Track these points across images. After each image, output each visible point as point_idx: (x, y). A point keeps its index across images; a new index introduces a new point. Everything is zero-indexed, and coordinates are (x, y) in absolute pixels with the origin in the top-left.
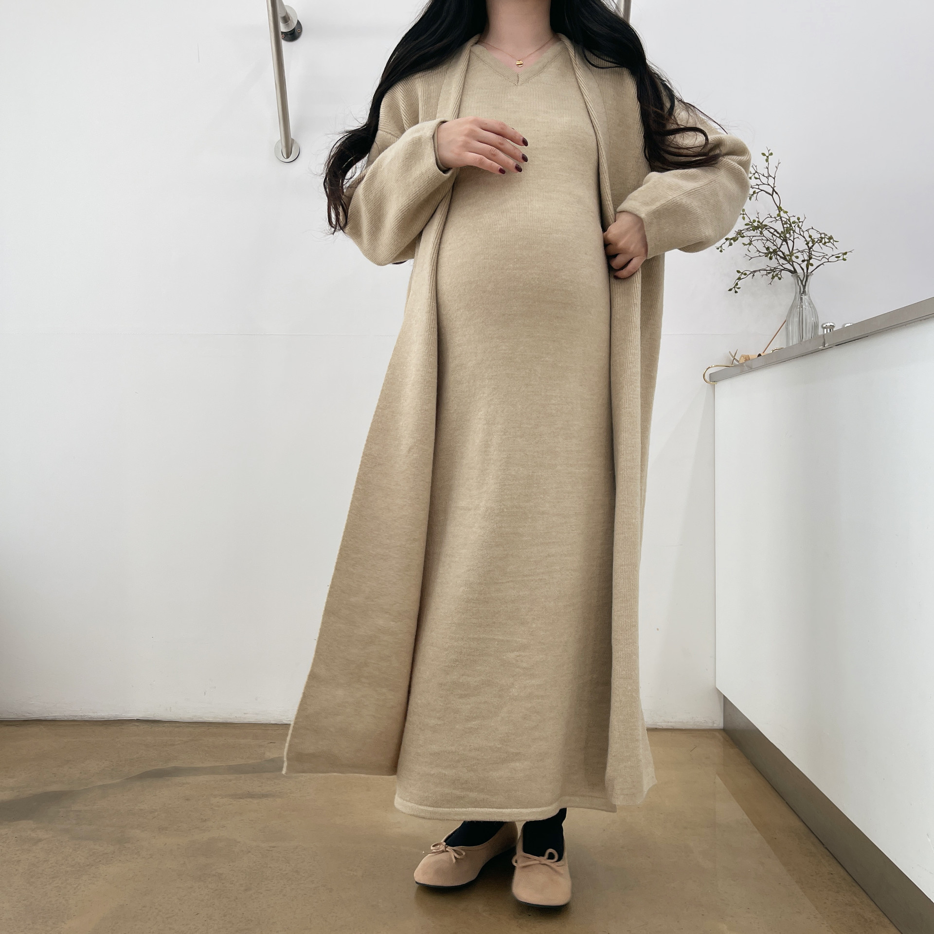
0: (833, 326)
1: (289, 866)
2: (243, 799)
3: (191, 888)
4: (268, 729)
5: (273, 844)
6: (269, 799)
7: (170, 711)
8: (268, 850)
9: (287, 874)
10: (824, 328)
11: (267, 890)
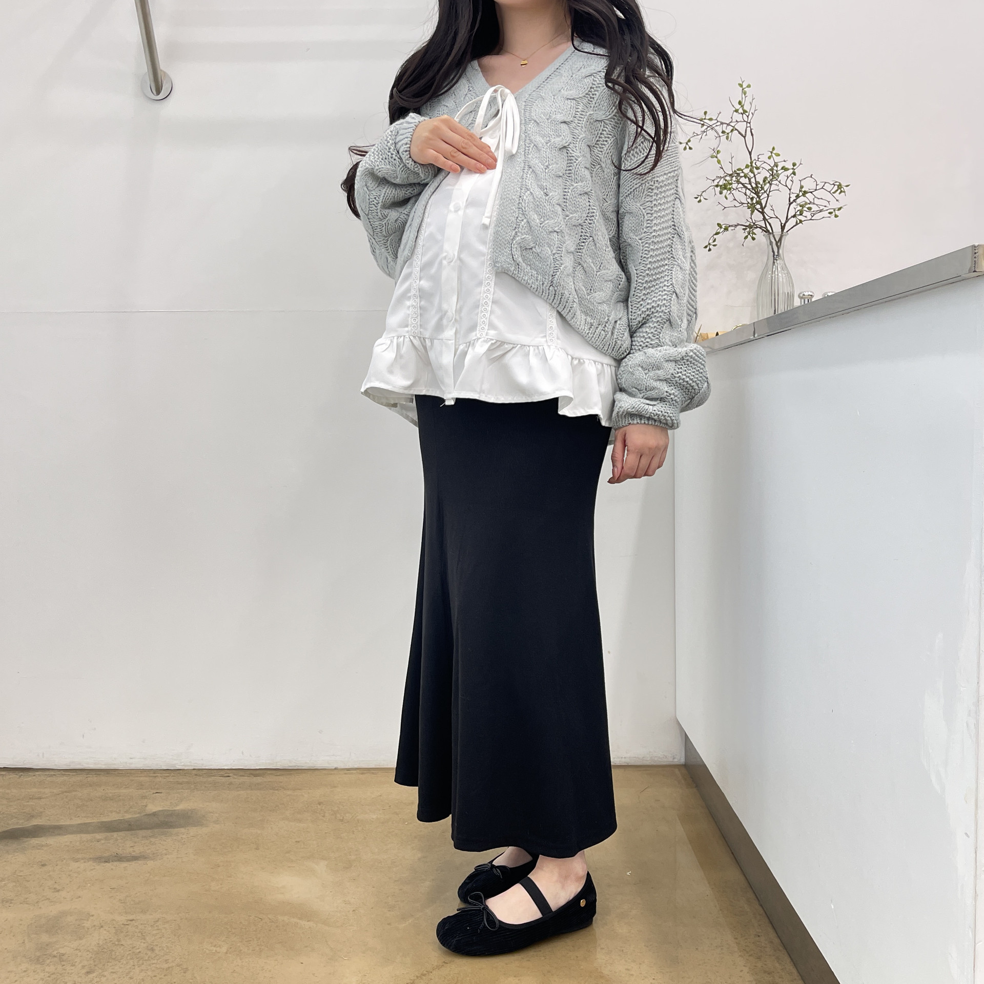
0: (811, 295)
1: (144, 943)
2: (109, 862)
3: (25, 971)
4: (157, 776)
5: (131, 917)
6: (140, 862)
7: (43, 757)
8: (125, 925)
9: (140, 952)
10: (801, 298)
11: (112, 972)
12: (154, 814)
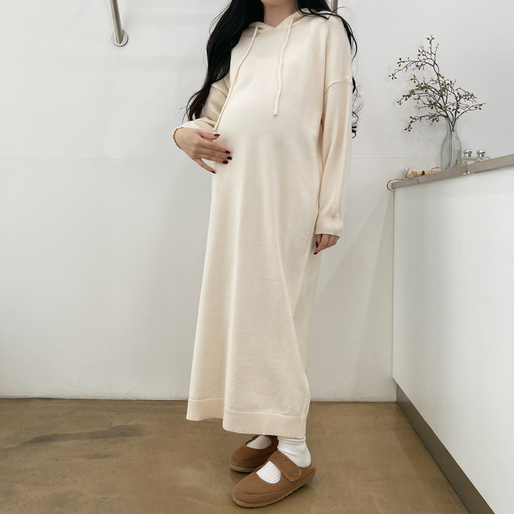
0: (471, 152)
2: (92, 459)
4: (118, 404)
5: (105, 496)
6: (109, 459)
7: (59, 392)
8: (101, 501)
10: (465, 153)
12: (117, 428)
